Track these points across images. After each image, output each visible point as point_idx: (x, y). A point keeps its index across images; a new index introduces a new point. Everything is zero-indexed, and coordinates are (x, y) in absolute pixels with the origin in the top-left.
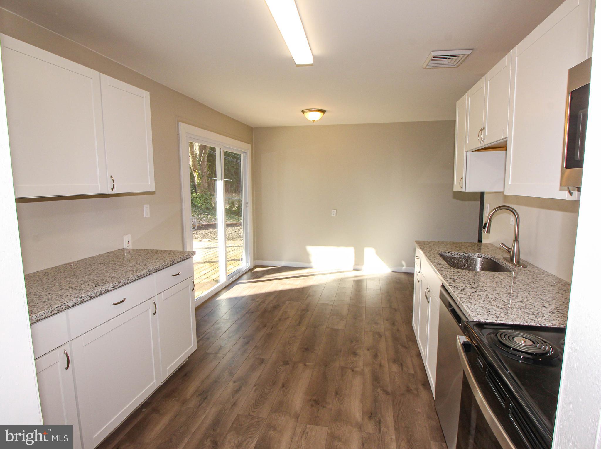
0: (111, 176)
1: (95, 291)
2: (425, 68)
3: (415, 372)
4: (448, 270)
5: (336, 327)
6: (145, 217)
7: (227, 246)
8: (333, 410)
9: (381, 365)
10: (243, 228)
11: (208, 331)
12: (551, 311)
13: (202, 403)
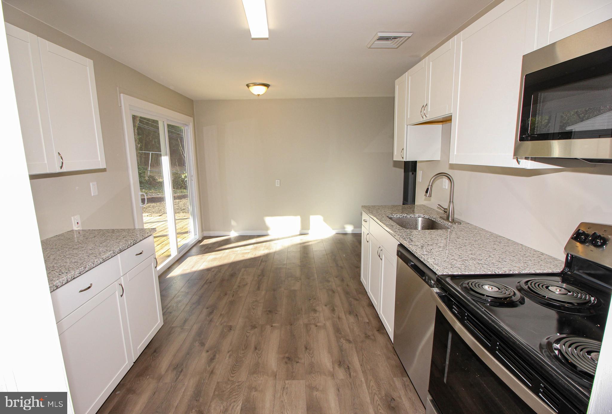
0: (59, 153)
1: (61, 280)
2: (370, 48)
3: (369, 320)
4: (402, 230)
5: (293, 288)
6: (92, 195)
7: (176, 219)
8: (306, 364)
9: (339, 318)
10: (189, 200)
11: (169, 305)
12: (497, 260)
13: (179, 377)
